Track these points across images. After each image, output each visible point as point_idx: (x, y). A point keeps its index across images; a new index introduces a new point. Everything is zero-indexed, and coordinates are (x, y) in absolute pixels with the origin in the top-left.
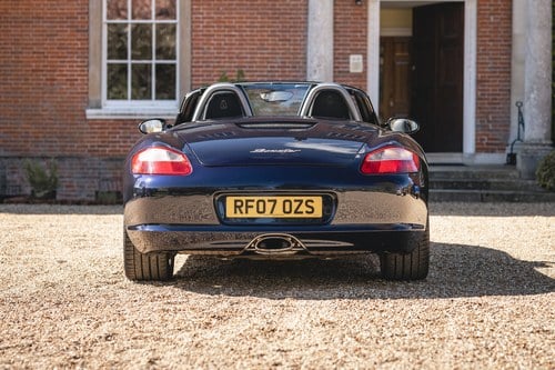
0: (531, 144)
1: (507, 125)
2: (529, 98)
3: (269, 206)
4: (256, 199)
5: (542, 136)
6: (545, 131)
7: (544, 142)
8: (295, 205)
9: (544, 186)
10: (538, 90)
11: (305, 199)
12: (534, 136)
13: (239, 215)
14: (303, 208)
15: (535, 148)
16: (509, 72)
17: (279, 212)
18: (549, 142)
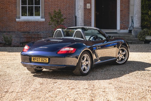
0: (136, 28)
1: (128, 22)
2: (135, 16)
3: (39, 59)
4: (37, 58)
5: (139, 26)
6: (139, 25)
7: (139, 28)
8: (43, 59)
9: (140, 40)
10: (138, 14)
11: (45, 58)
12: (137, 26)
13: (34, 61)
14: (45, 60)
15: (137, 29)
16: (129, 8)
17: (40, 61)
18: (141, 28)
